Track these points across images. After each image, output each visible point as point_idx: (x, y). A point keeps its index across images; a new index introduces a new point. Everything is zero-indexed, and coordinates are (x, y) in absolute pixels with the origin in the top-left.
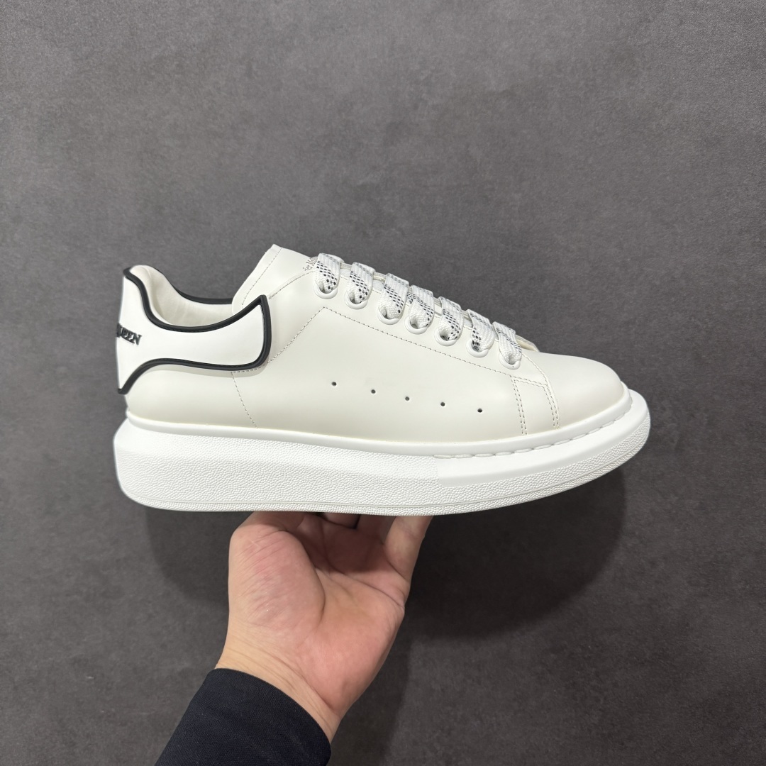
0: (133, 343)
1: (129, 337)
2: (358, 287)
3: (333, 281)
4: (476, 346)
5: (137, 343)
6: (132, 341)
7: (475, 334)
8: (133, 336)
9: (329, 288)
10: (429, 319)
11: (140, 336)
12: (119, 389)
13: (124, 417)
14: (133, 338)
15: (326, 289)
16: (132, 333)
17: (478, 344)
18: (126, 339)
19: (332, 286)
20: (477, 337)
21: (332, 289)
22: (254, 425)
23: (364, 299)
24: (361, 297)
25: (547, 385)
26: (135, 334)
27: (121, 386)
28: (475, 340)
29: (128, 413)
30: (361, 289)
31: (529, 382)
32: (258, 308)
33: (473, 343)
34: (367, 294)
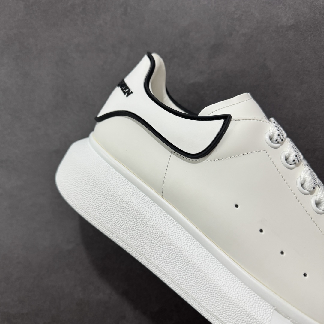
0: (125, 94)
1: (126, 89)
3: (282, 138)
5: (127, 96)
6: (125, 93)
8: (127, 90)
9: (277, 141)
11: (132, 93)
12: (97, 117)
13: (87, 136)
14: (127, 91)
15: (274, 140)
16: (128, 88)
18: (123, 90)
19: (280, 141)
21: (278, 143)
22: (162, 193)
23: (295, 163)
24: (294, 161)
26: (129, 90)
27: (99, 115)
29: (92, 135)
30: (297, 155)
32: (222, 121)
34: (299, 161)
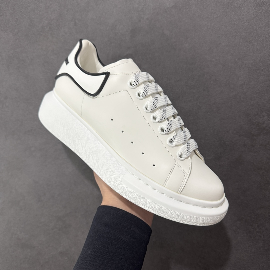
2: (144, 91)
3: (137, 83)
4: (171, 141)
7: (174, 137)
9: (134, 84)
10: (161, 120)
14: (67, 62)
15: (133, 84)
17: (173, 141)
19: (135, 84)
20: (174, 138)
21: (134, 86)
23: (143, 96)
25: (187, 175)
28: (173, 139)
30: (145, 92)
31: (181, 169)
32: (104, 76)
33: (171, 139)
34: (145, 95)
